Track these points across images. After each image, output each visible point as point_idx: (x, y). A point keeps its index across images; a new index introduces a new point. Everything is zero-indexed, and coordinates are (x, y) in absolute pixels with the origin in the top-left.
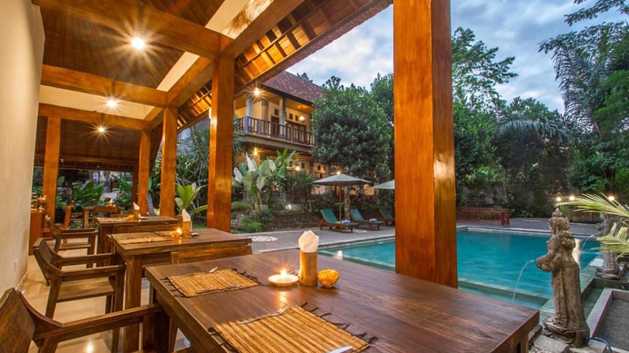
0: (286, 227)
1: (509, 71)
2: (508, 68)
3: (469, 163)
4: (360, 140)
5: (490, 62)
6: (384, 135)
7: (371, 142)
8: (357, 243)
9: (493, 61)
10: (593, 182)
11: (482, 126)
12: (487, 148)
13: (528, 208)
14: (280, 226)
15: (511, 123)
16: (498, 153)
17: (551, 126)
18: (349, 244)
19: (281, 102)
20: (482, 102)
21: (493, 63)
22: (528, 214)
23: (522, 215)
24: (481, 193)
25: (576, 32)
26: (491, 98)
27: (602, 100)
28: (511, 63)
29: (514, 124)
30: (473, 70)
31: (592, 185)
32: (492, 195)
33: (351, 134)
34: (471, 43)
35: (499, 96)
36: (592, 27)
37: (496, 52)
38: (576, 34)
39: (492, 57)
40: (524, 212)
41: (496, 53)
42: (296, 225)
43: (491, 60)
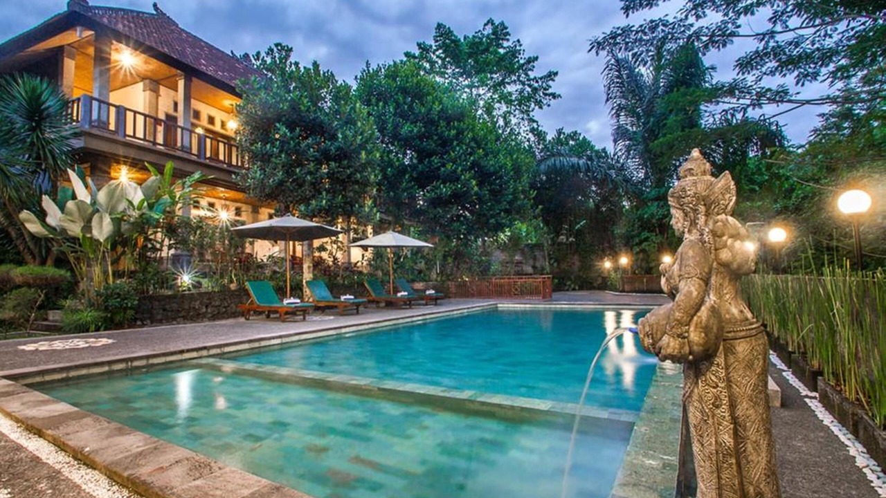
0: (174, 319)
1: (550, 91)
2: (550, 87)
3: (501, 211)
4: (326, 157)
5: (528, 76)
6: (369, 153)
7: (346, 162)
8: (296, 338)
9: (532, 75)
10: (646, 239)
11: (517, 158)
12: (523, 192)
13: (572, 277)
14: (159, 317)
15: (553, 159)
16: (537, 201)
17: (600, 166)
18: (278, 341)
19: (181, 84)
20: (519, 133)
21: (532, 77)
22: (573, 286)
23: (567, 288)
24: (517, 258)
25: (633, 26)
26: (528, 128)
27: (656, 133)
28: (553, 80)
29: (558, 161)
30: (507, 86)
31: (645, 243)
32: (531, 262)
33: (310, 145)
34: (505, 44)
35: (538, 126)
36: (652, 21)
37: (536, 62)
38: (633, 29)
39: (530, 70)
40: (569, 283)
41: (535, 64)
42: (199, 314)
43: (530, 73)
